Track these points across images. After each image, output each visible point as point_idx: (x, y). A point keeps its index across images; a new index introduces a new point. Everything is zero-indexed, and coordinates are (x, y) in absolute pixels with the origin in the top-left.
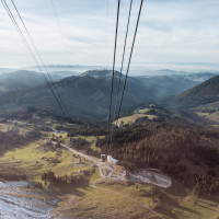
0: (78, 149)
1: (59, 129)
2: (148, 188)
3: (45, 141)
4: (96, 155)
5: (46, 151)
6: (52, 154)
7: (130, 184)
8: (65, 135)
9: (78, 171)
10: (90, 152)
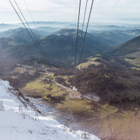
0: (60, 83)
1: (49, 71)
2: (89, 101)
3: (43, 78)
4: (68, 86)
5: (44, 84)
6: (48, 85)
7: (82, 99)
8: (52, 75)
9: (61, 94)
10: (65, 85)
